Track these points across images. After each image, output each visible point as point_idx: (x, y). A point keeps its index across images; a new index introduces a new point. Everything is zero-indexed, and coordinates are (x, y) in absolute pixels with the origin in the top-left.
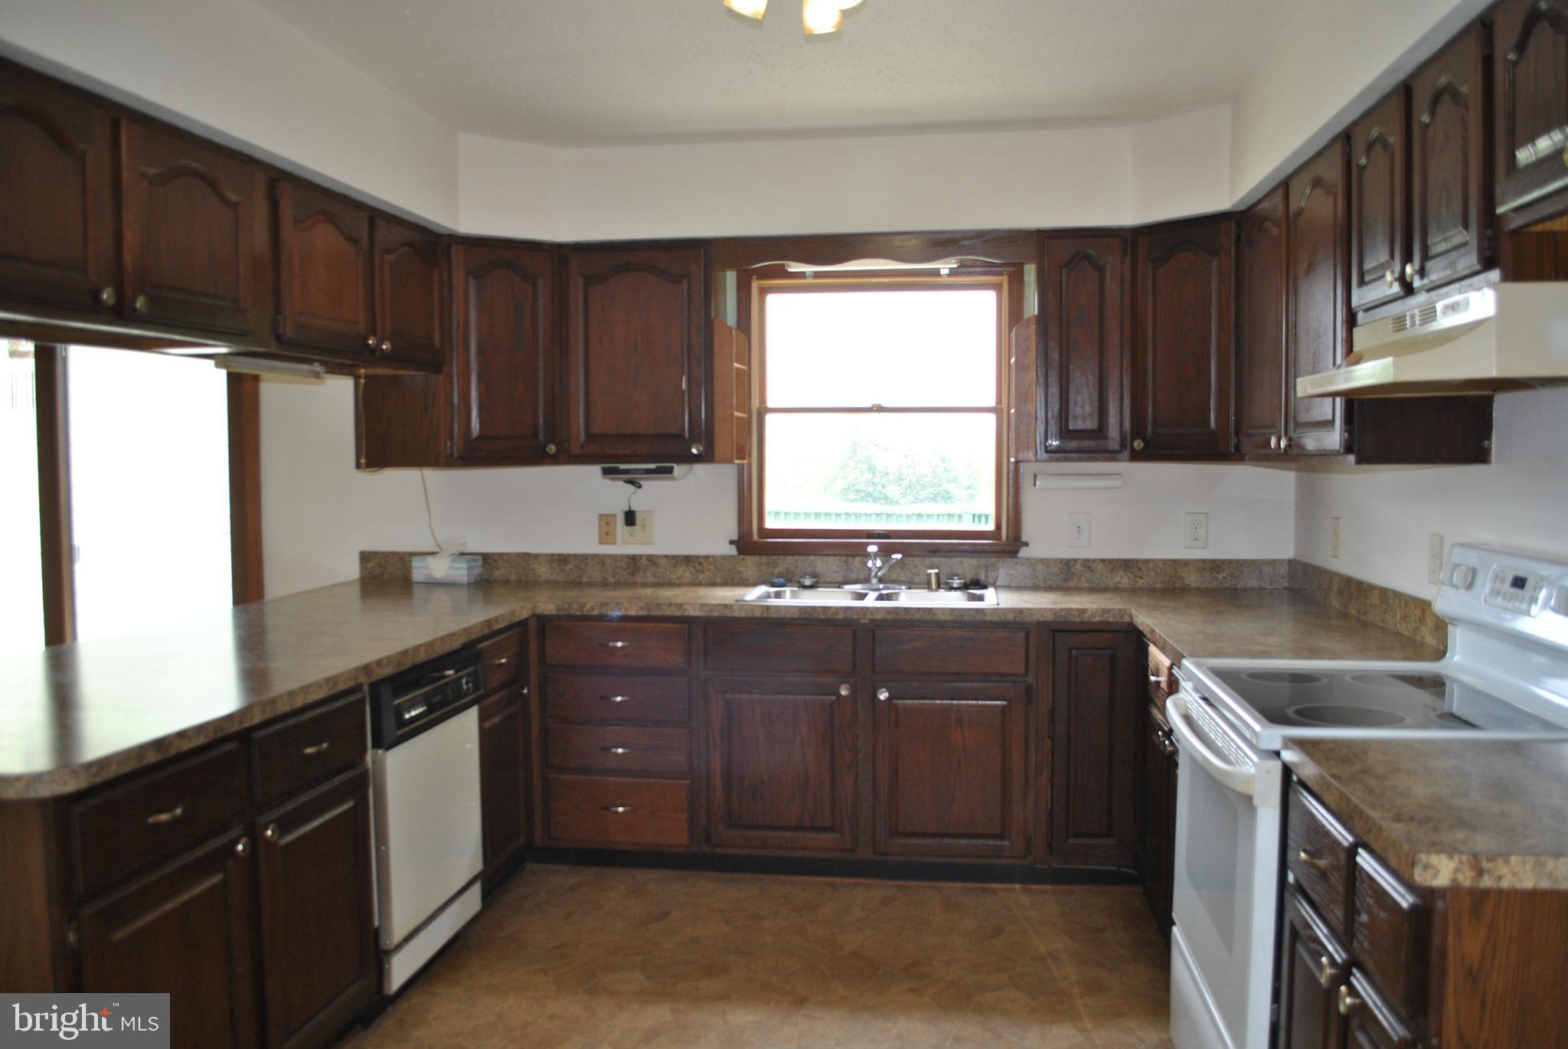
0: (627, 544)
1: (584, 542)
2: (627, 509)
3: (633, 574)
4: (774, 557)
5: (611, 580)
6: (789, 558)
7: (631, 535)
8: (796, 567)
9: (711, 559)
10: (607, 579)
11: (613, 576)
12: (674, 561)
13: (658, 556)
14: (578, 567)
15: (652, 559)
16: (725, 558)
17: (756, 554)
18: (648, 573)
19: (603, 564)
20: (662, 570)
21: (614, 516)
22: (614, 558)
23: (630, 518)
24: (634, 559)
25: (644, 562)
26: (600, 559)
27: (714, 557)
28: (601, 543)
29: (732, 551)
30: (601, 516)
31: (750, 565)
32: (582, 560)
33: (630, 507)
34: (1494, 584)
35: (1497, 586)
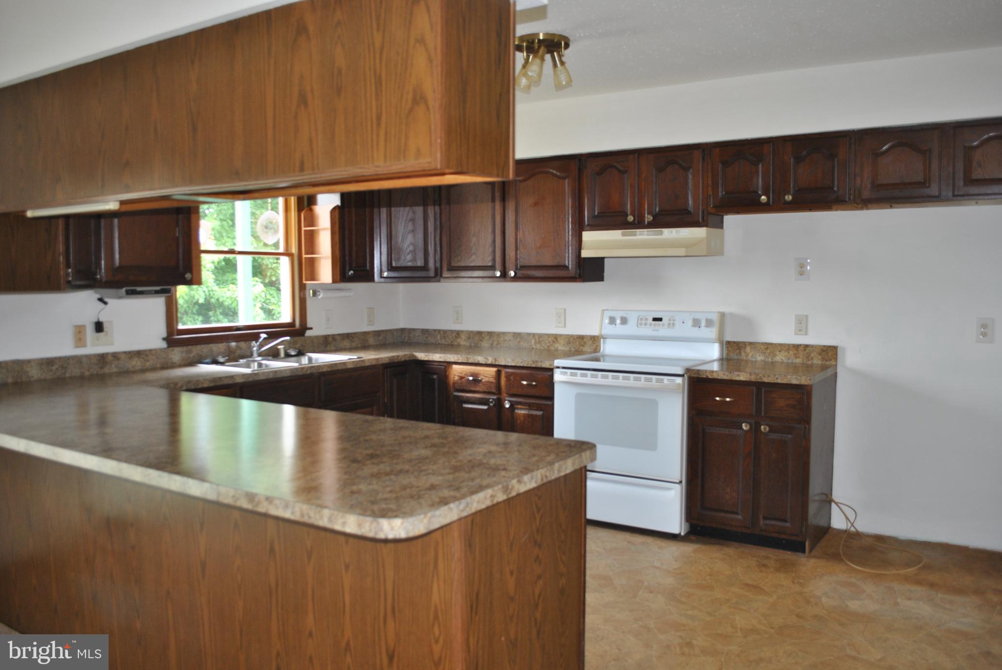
0: (95, 346)
1: (64, 348)
2: (96, 320)
3: (102, 368)
4: (190, 347)
5: (87, 373)
6: (199, 346)
7: (98, 340)
8: (203, 352)
9: (153, 352)
10: (84, 373)
11: (89, 370)
12: (130, 355)
13: (120, 353)
14: (62, 367)
15: (115, 356)
16: (161, 350)
17: (179, 346)
18: (113, 366)
19: (81, 362)
20: (122, 362)
21: (84, 327)
22: (88, 357)
23: (99, 327)
24: (102, 358)
25: (110, 357)
26: (78, 359)
27: (155, 350)
28: (77, 347)
29: (164, 345)
30: (76, 326)
31: (177, 354)
32: (64, 362)
33: (98, 319)
34: (641, 322)
35: (643, 322)
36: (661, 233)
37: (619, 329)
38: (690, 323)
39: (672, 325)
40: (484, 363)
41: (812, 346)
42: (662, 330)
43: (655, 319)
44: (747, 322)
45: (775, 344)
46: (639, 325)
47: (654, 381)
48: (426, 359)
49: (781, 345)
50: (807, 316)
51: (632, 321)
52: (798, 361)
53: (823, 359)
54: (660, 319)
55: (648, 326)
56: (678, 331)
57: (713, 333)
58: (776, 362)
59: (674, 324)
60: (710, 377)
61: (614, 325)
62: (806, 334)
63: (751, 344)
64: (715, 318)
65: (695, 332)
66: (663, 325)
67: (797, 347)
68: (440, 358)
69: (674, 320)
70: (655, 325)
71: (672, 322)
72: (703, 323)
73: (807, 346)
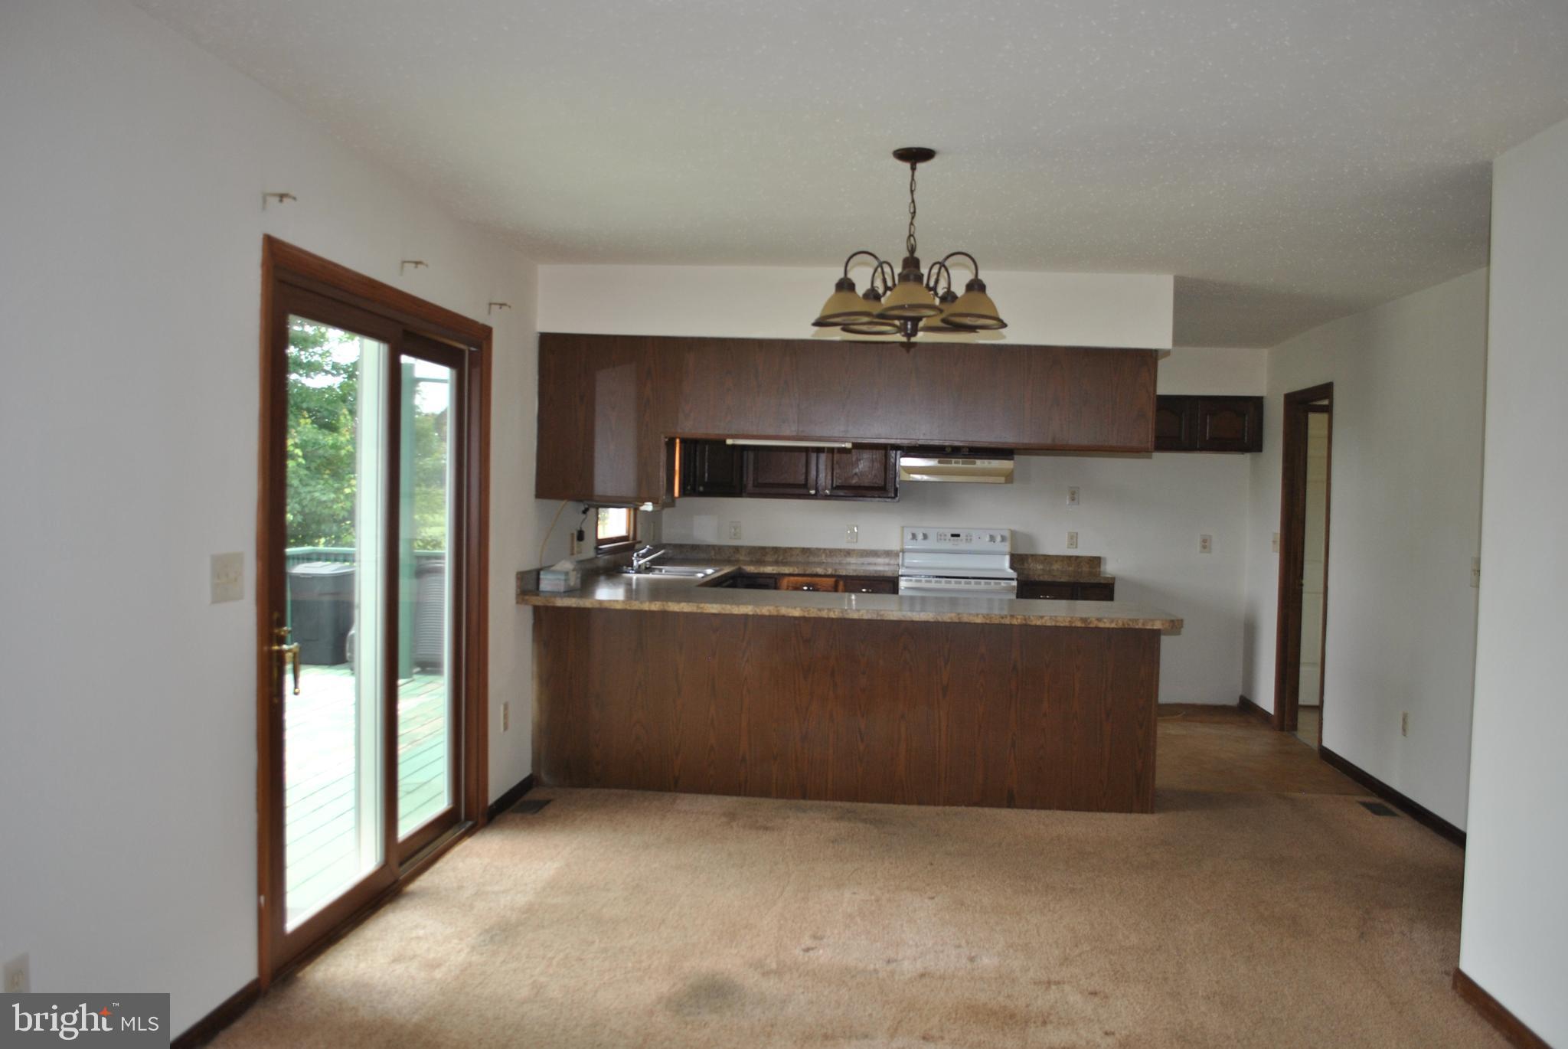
7: (581, 547)
23: (581, 535)
34: (940, 537)
35: (943, 537)
36: (975, 463)
37: (920, 544)
38: (987, 538)
39: (969, 540)
40: (823, 573)
41: (1082, 557)
42: (961, 545)
43: (953, 535)
44: (1029, 539)
45: (1053, 556)
46: (939, 540)
47: (992, 584)
48: (756, 571)
49: (1057, 556)
50: (1077, 534)
51: (932, 536)
52: (1071, 569)
53: (1090, 567)
54: (958, 536)
55: (947, 541)
56: (975, 545)
57: (1006, 547)
58: (1053, 570)
59: (971, 540)
60: (1037, 579)
61: (915, 541)
62: (1076, 547)
63: (1032, 556)
64: (1007, 534)
65: (991, 546)
66: (961, 540)
67: (1069, 558)
68: (773, 570)
69: (971, 536)
70: (954, 540)
71: (969, 538)
72: (999, 539)
73: (1077, 557)
